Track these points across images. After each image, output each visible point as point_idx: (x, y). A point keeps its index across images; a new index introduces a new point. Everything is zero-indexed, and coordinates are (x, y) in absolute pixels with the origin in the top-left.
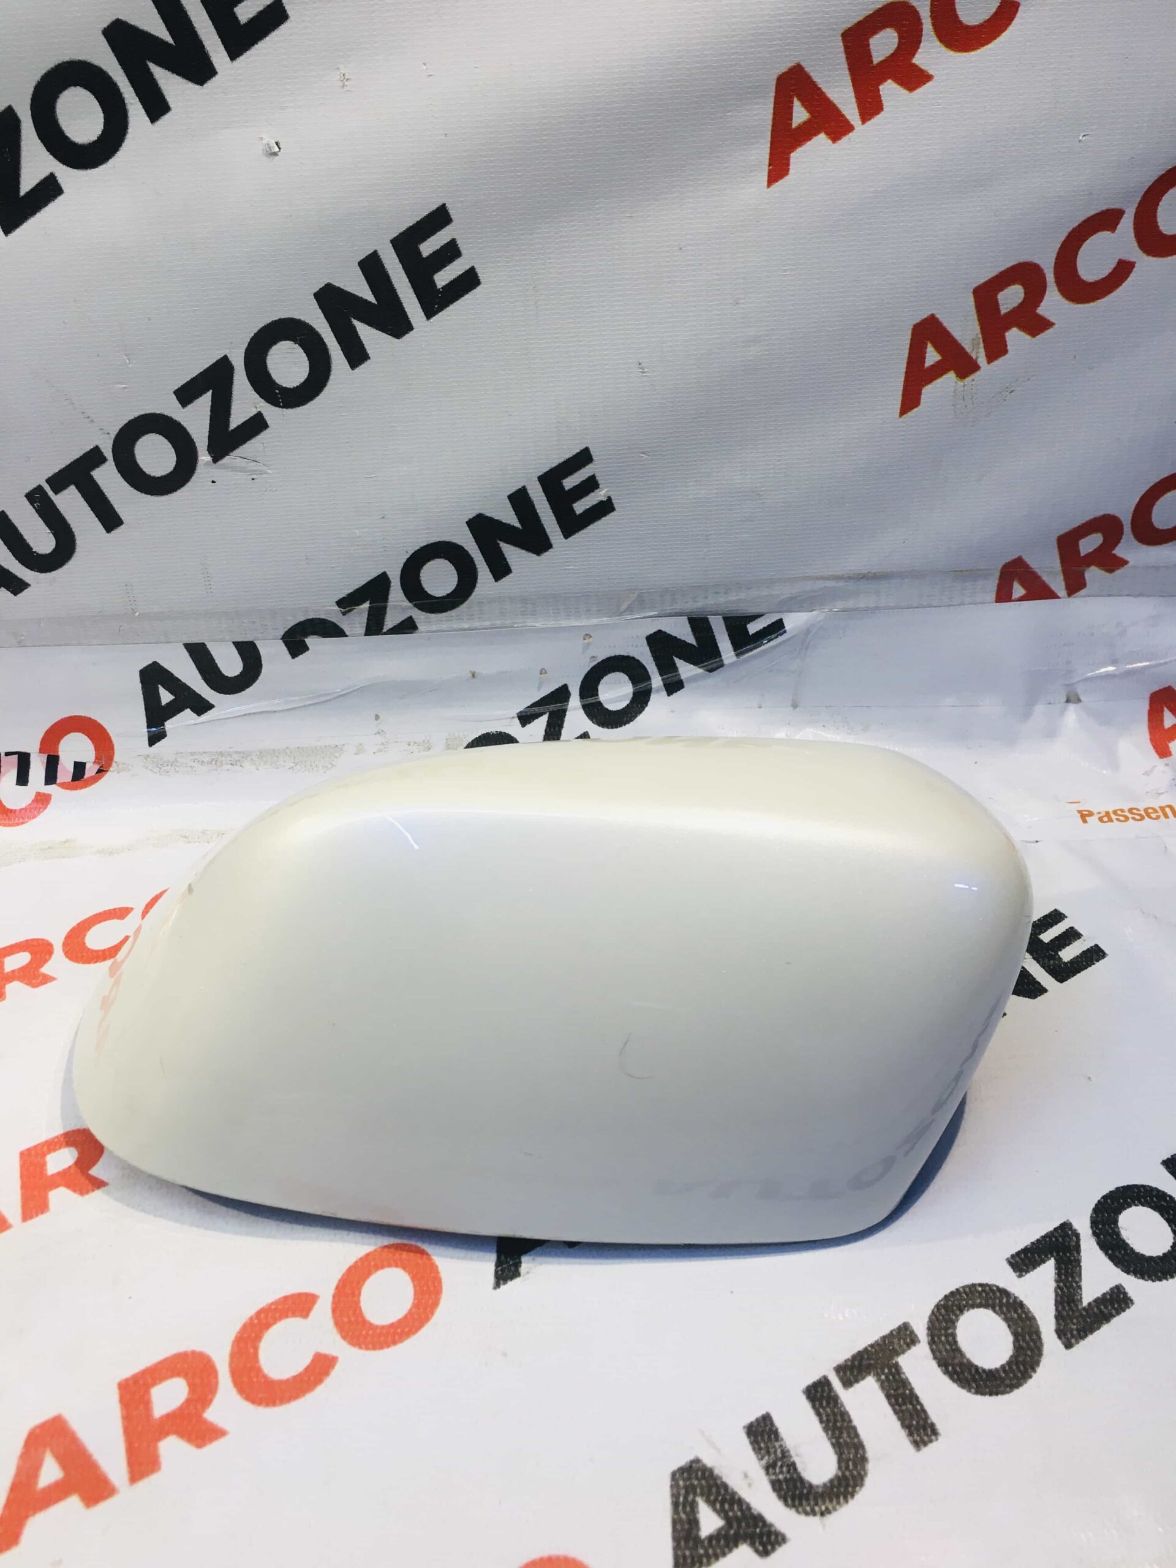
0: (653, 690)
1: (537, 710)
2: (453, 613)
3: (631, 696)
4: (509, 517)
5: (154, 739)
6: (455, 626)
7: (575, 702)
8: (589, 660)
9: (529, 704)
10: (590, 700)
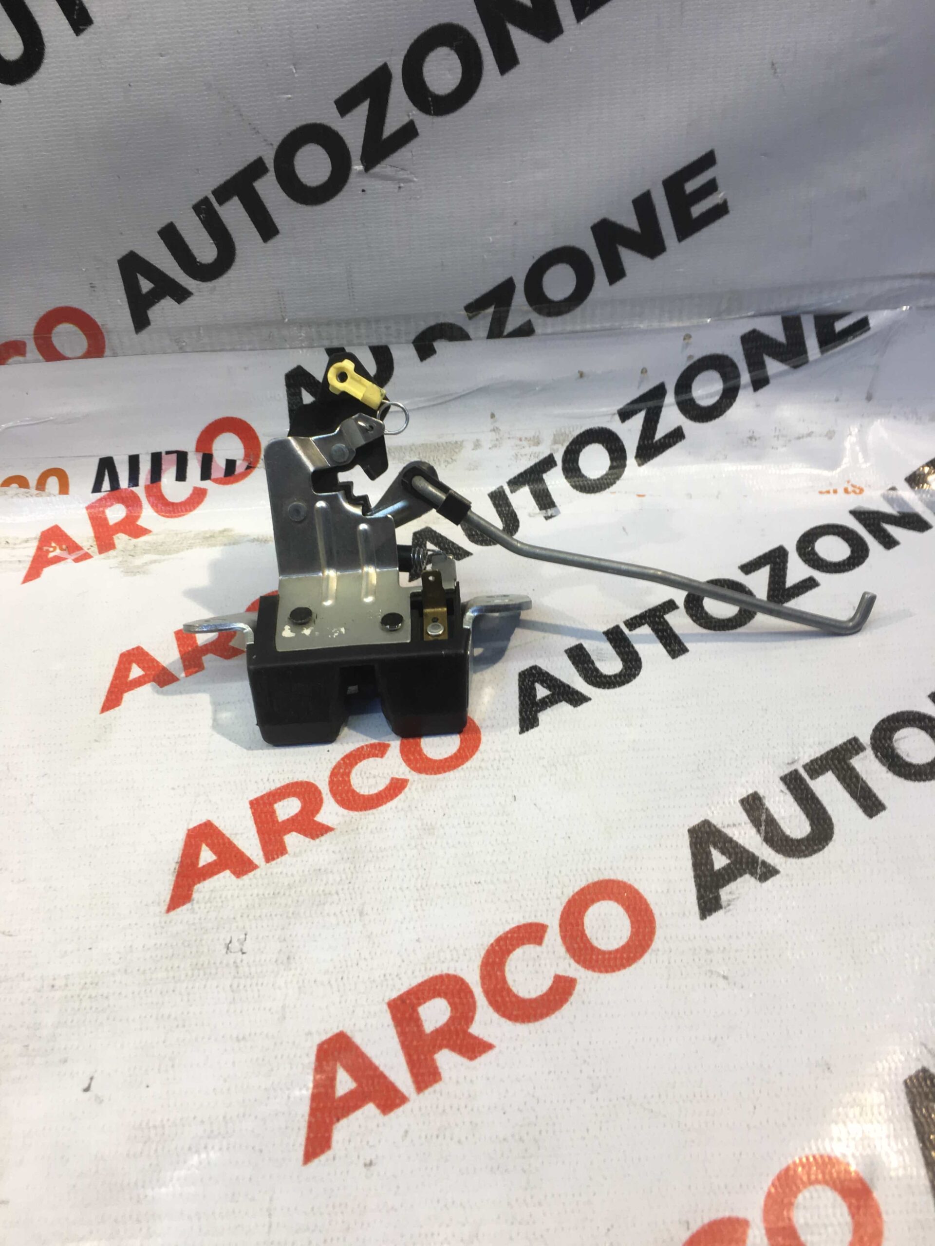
0: (741, 387)
2: (567, 317)
3: (721, 392)
4: (631, 222)
6: (569, 328)
7: (670, 399)
8: (686, 359)
9: (629, 401)
10: (684, 397)
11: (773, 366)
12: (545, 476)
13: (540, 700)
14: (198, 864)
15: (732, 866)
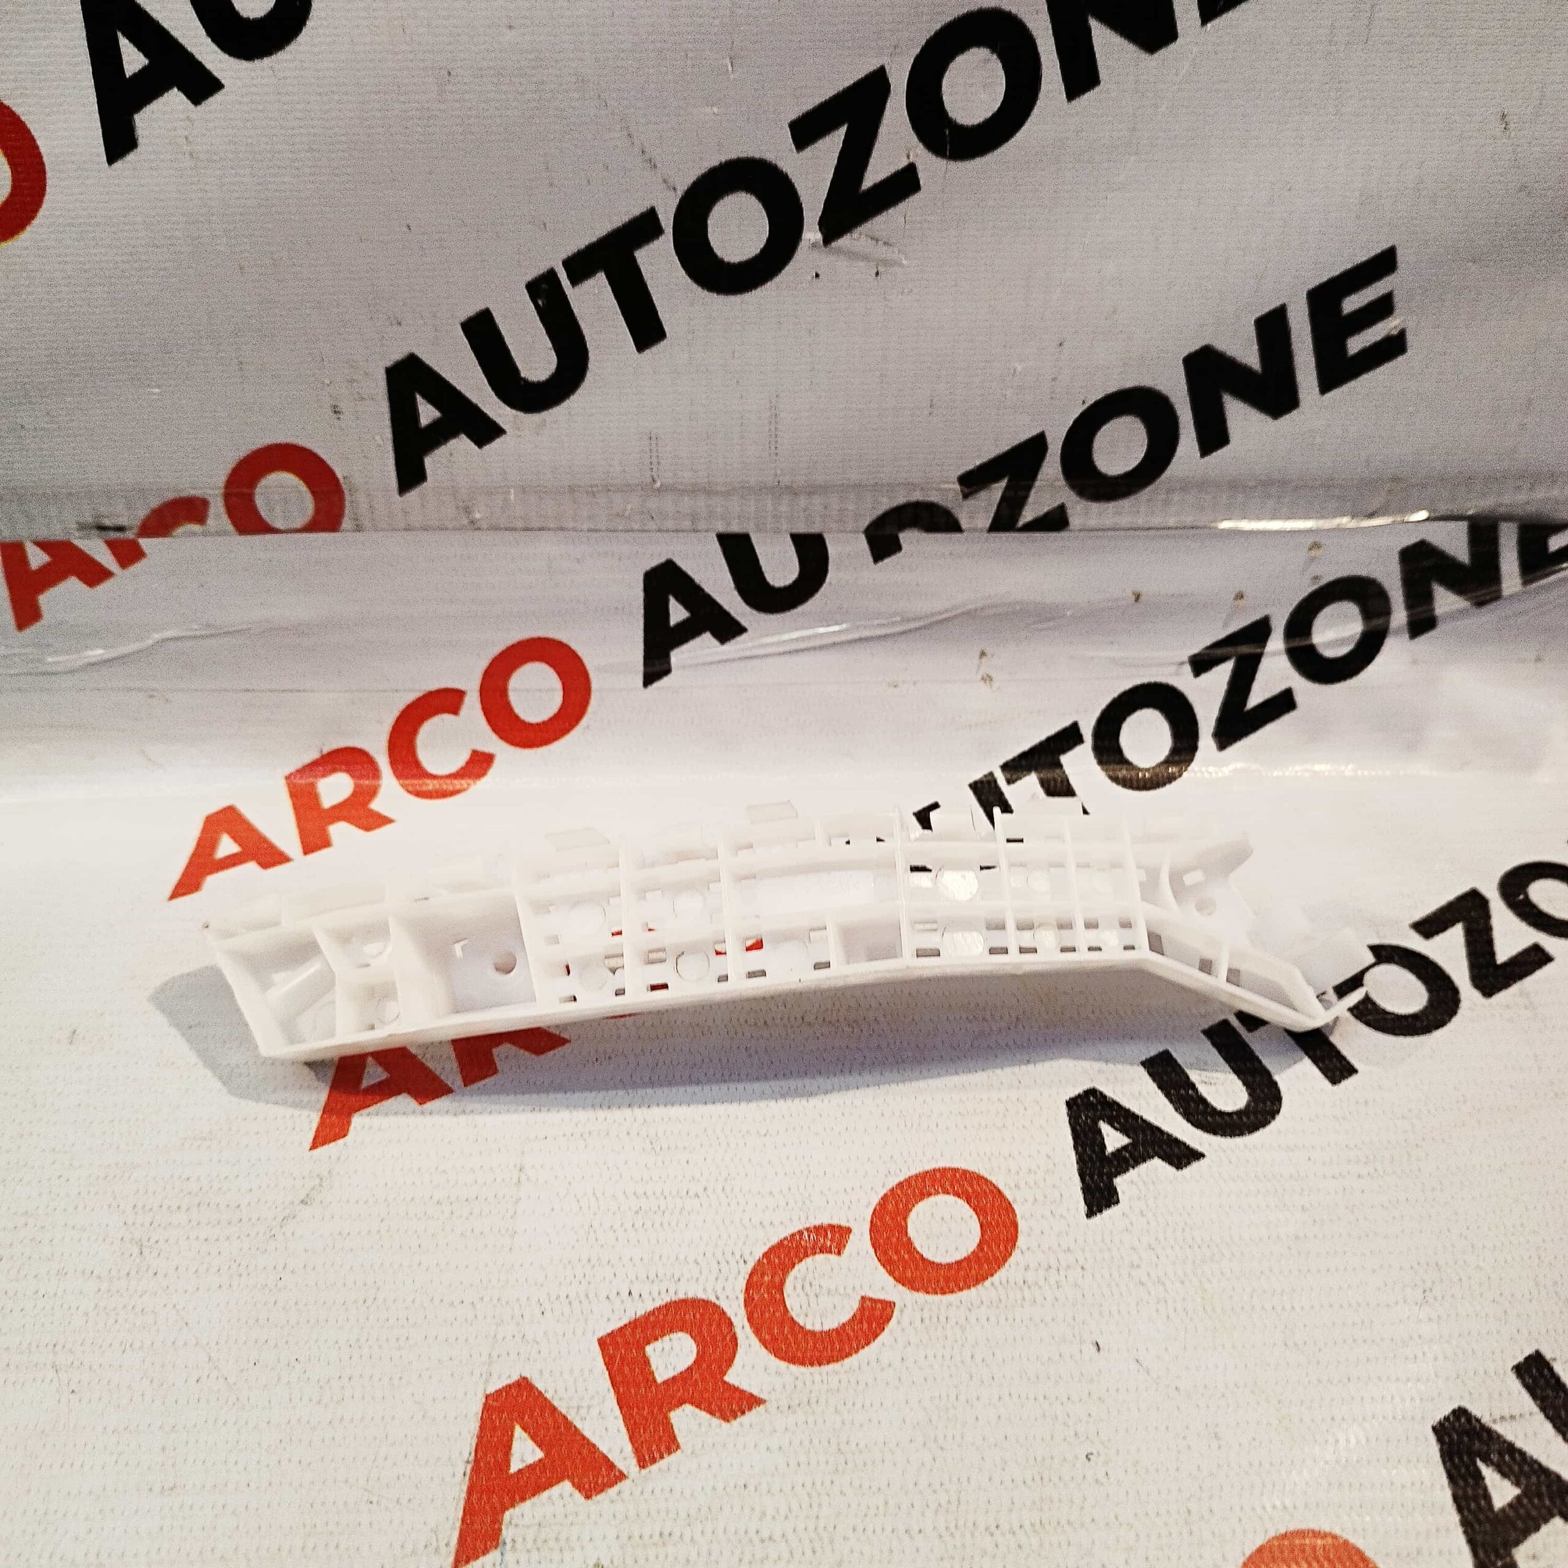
0: (1391, 630)
1: (1219, 652)
2: (1125, 504)
3: (1358, 637)
4: (1249, 355)
5: (650, 679)
6: (1125, 521)
7: (1276, 643)
8: (1309, 580)
9: (1209, 642)
10: (1298, 643)
11: (1445, 601)
12: (1064, 759)
13: (1113, 1154)
14: (508, 1466)
15: (1525, 1501)
